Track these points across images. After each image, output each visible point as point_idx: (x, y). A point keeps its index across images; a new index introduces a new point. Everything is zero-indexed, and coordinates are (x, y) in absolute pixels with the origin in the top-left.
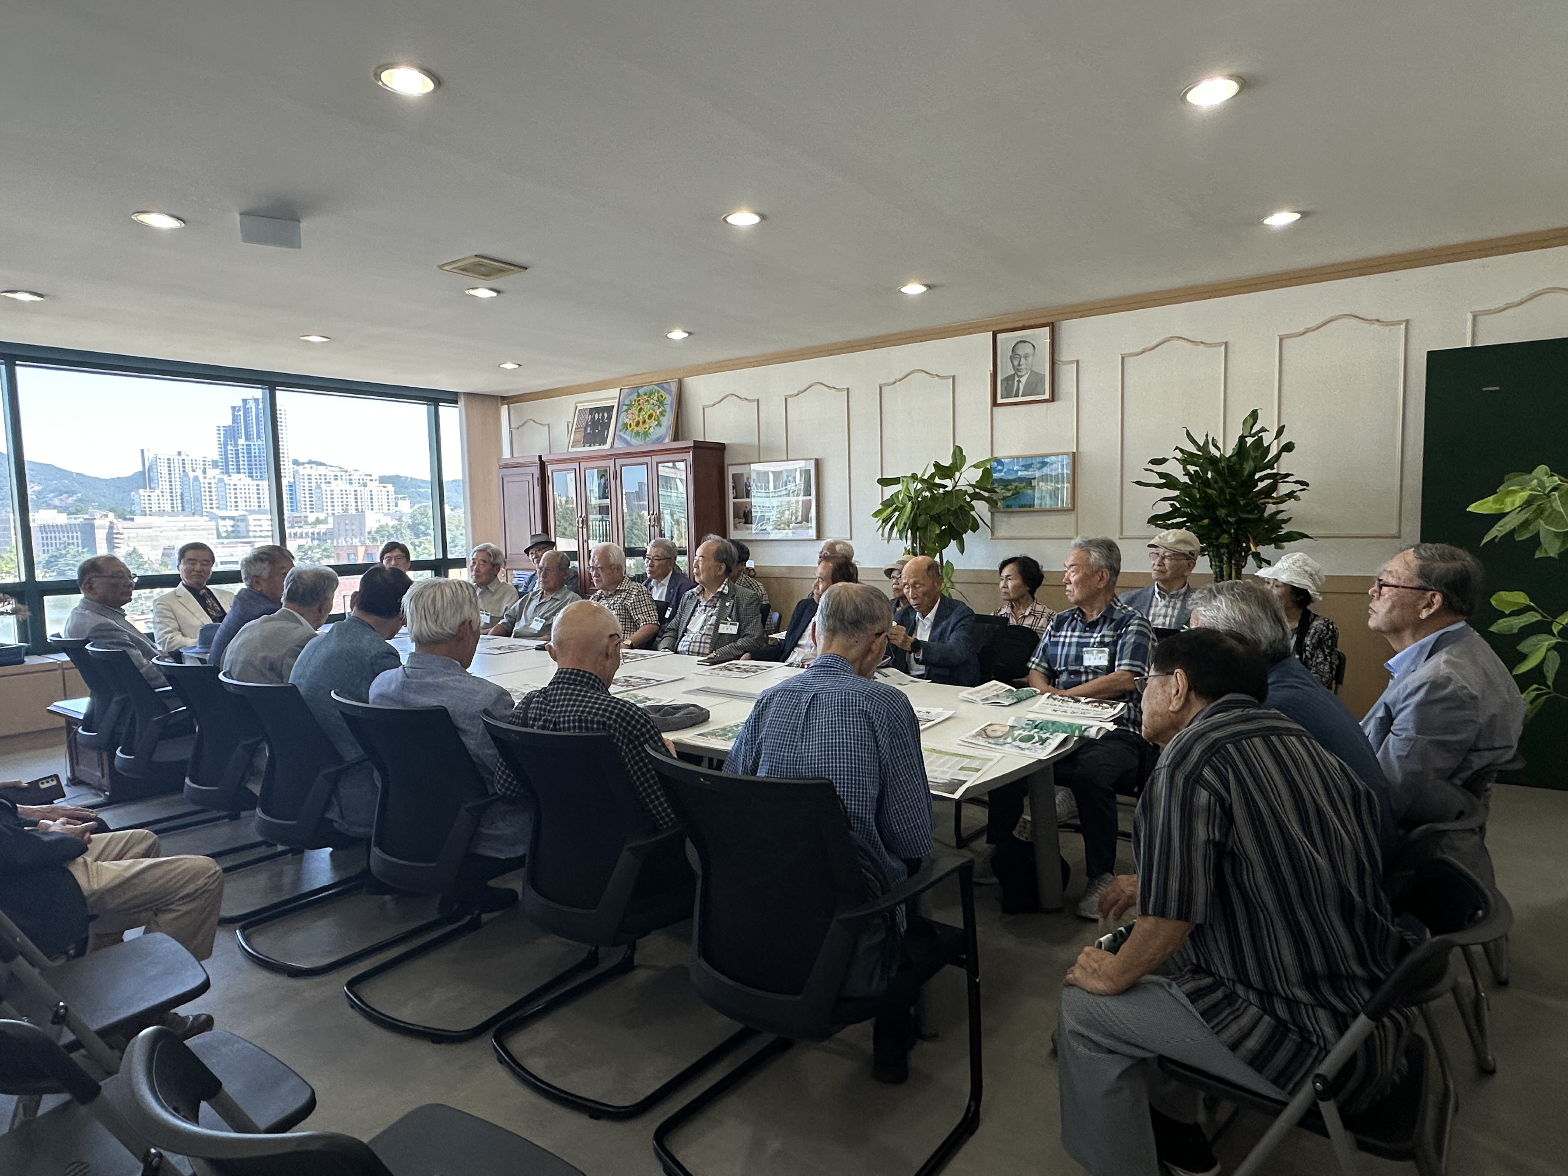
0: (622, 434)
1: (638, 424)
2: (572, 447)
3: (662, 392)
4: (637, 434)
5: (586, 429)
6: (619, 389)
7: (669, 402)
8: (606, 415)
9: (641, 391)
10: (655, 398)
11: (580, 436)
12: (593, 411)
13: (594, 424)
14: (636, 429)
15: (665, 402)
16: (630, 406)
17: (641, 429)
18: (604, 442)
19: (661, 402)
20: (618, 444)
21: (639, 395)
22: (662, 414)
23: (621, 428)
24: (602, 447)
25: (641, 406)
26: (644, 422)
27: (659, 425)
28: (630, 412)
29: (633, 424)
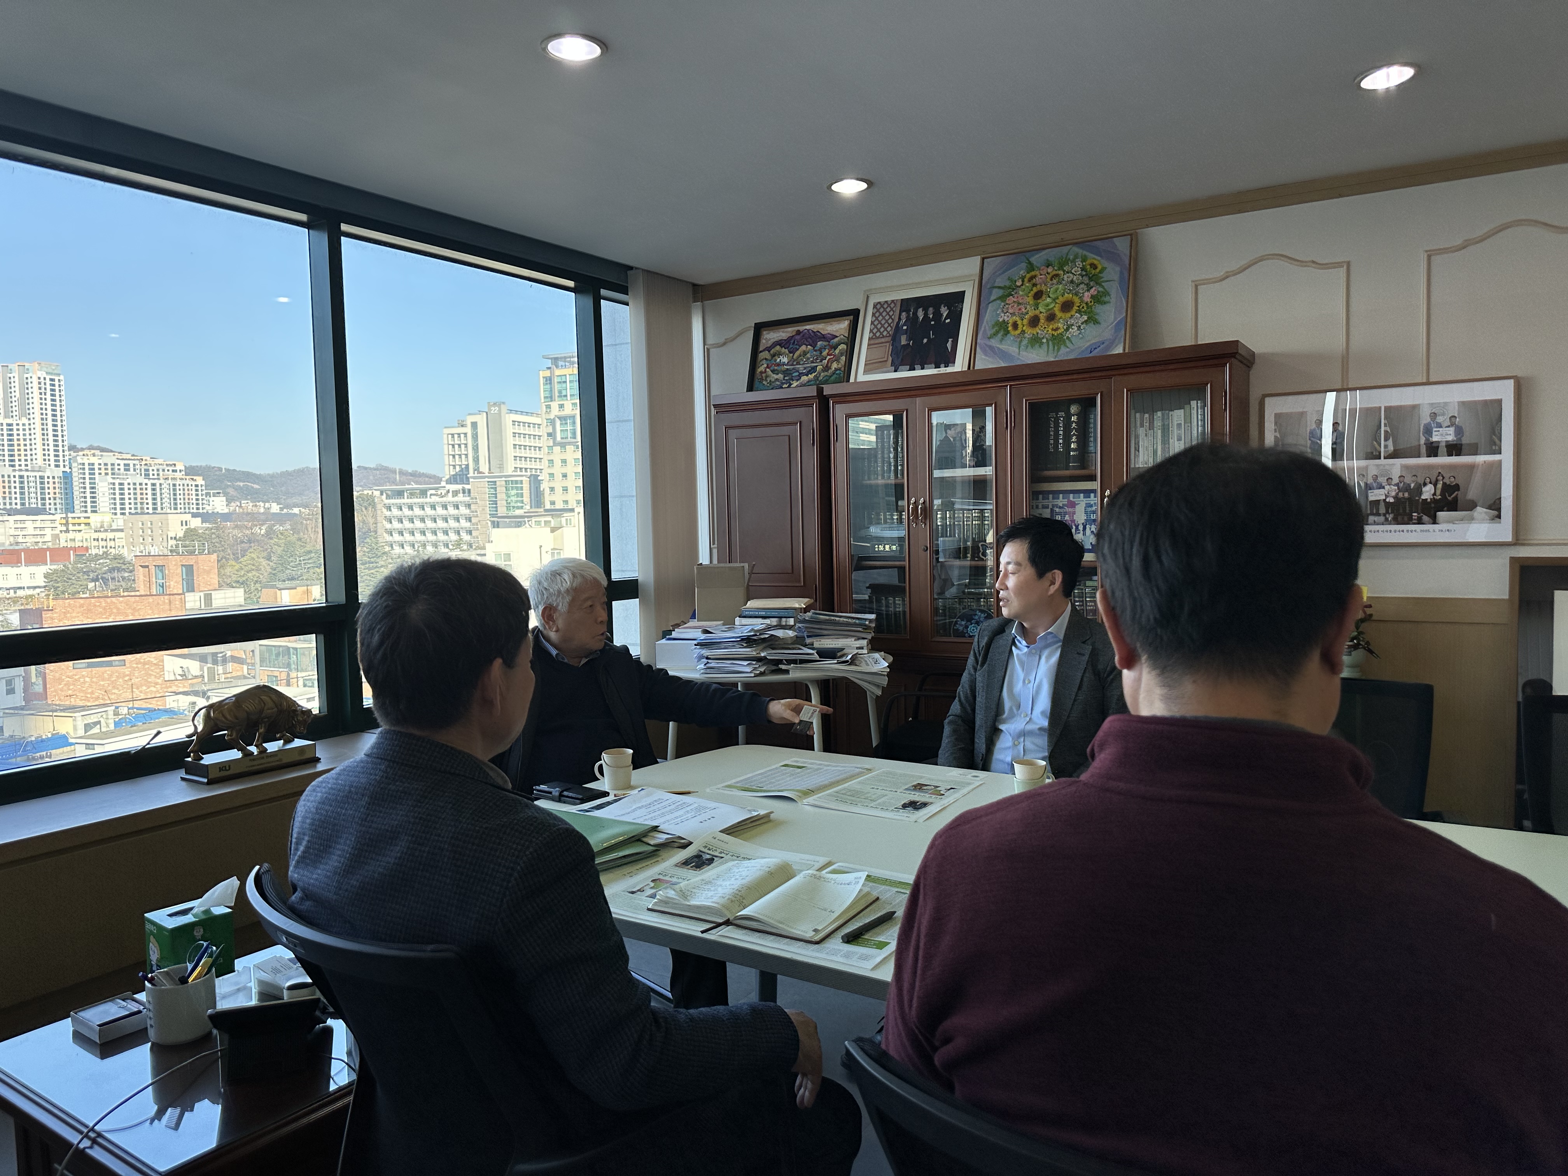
0: (994, 342)
1: (1034, 322)
2: (866, 372)
3: (1093, 258)
4: (1036, 341)
5: (895, 338)
6: (978, 259)
7: (1116, 277)
8: (945, 311)
9: (1036, 259)
10: (1077, 270)
11: (885, 350)
12: (906, 304)
13: (916, 329)
14: (1030, 332)
15: (1105, 276)
16: (1010, 290)
17: (1044, 330)
18: (950, 359)
19: (1092, 277)
20: (983, 363)
21: (1031, 267)
22: (1097, 299)
23: (989, 333)
24: (943, 370)
25: (1043, 288)
26: (1051, 318)
27: (1092, 320)
28: (1011, 300)
29: (1023, 324)
